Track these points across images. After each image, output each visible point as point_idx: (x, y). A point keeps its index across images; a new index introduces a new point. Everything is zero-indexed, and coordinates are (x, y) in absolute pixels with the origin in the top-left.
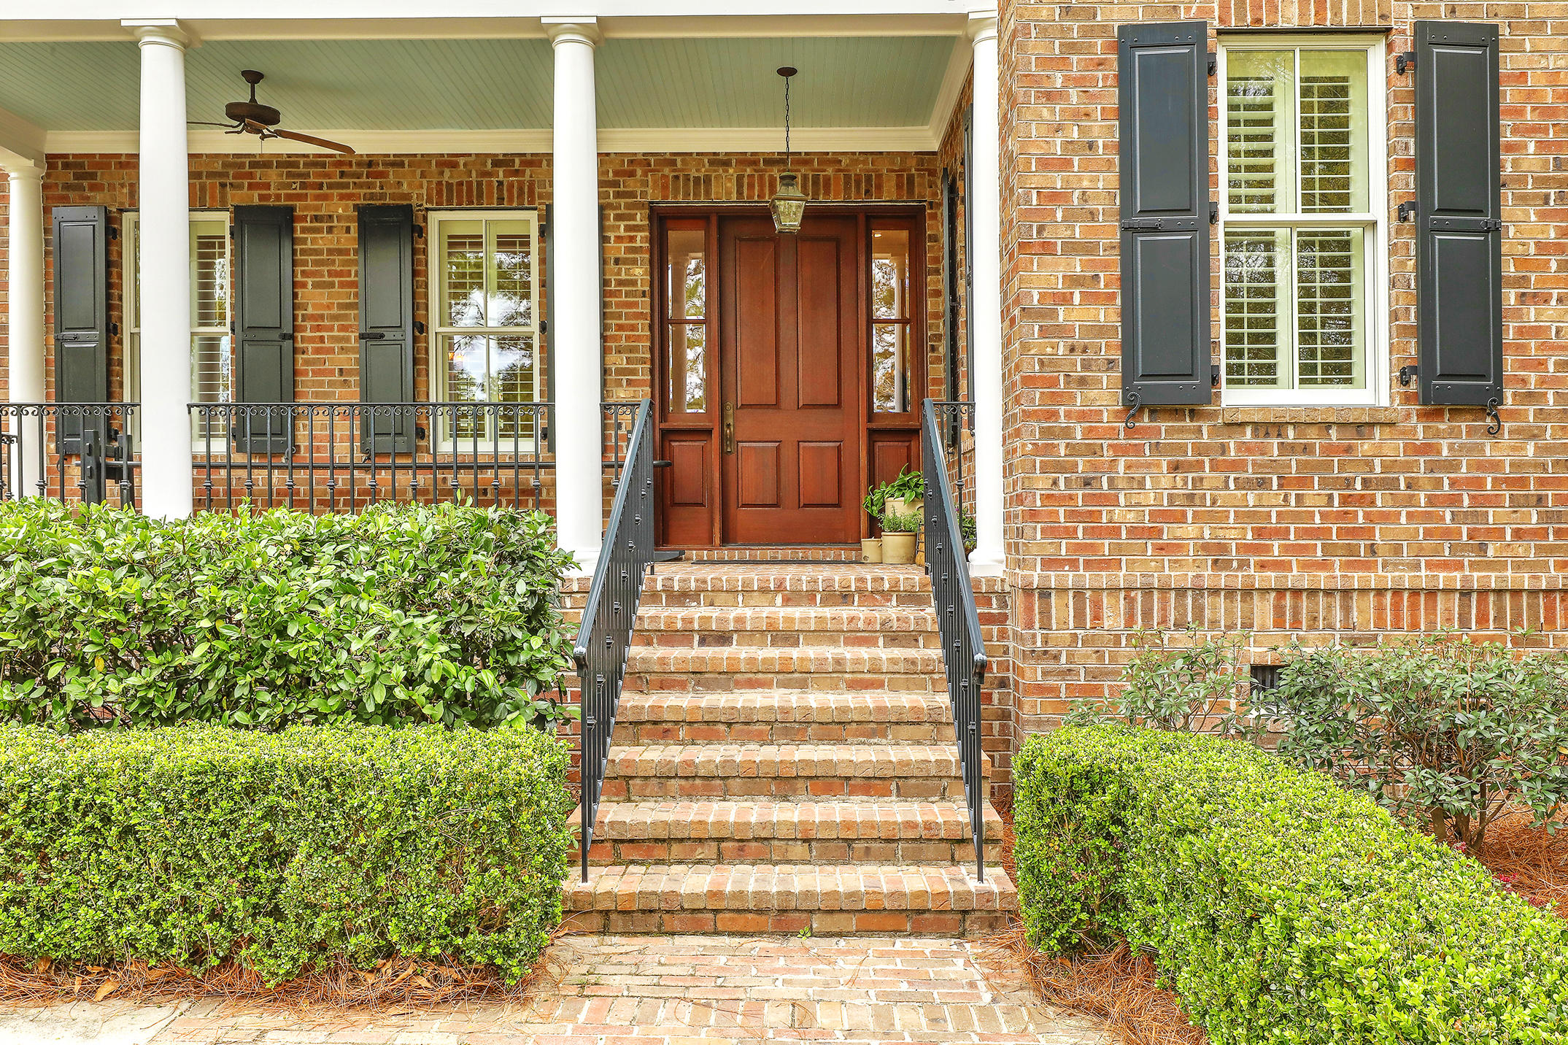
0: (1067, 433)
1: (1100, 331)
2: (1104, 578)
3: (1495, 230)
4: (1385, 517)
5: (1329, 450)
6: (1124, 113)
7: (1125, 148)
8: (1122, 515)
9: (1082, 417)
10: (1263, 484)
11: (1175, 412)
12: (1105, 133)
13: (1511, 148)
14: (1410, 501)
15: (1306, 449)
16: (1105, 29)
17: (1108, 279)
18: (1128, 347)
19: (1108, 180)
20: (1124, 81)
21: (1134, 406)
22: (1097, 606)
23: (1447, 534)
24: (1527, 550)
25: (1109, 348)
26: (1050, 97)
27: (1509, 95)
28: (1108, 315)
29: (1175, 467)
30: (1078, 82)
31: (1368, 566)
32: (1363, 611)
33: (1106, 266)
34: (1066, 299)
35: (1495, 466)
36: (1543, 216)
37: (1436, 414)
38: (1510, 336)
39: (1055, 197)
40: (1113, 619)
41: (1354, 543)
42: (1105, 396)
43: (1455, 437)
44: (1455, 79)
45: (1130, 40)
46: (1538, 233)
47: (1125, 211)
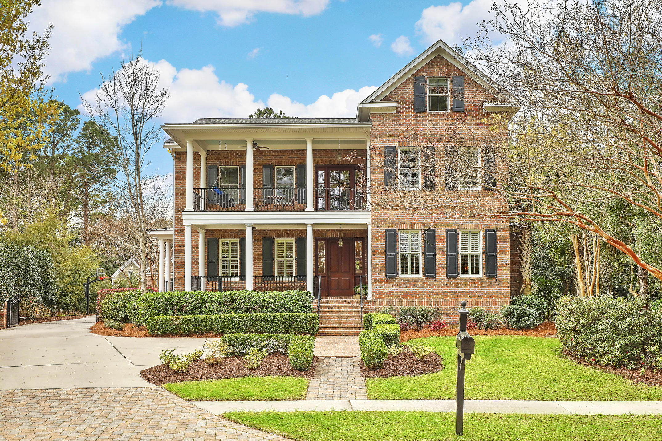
0: (378, 281)
1: (383, 268)
2: (383, 300)
3: (435, 255)
4: (421, 292)
5: (413, 283)
6: (386, 240)
7: (386, 244)
8: (386, 292)
9: (380, 279)
10: (404, 287)
11: (393, 278)
12: (383, 242)
13: (437, 244)
14: (424, 290)
15: (410, 283)
16: (383, 229)
17: (384, 261)
18: (386, 270)
19: (384, 249)
20: (386, 236)
21: (387, 278)
22: (382, 303)
23: (429, 294)
24: (439, 296)
25: (384, 270)
26: (376, 238)
27: (437, 238)
28: (384, 266)
29: (393, 285)
30: (380, 236)
31: (418, 298)
32: (418, 304)
33: (384, 259)
34: (378, 264)
35: (435, 285)
36: (442, 253)
37: (427, 278)
38: (437, 269)
39: (377, 251)
40: (384, 304)
41: (416, 295)
42: (383, 276)
43: (430, 281)
44: (430, 236)
45: (387, 231)
46: (441, 255)
47: (386, 253)
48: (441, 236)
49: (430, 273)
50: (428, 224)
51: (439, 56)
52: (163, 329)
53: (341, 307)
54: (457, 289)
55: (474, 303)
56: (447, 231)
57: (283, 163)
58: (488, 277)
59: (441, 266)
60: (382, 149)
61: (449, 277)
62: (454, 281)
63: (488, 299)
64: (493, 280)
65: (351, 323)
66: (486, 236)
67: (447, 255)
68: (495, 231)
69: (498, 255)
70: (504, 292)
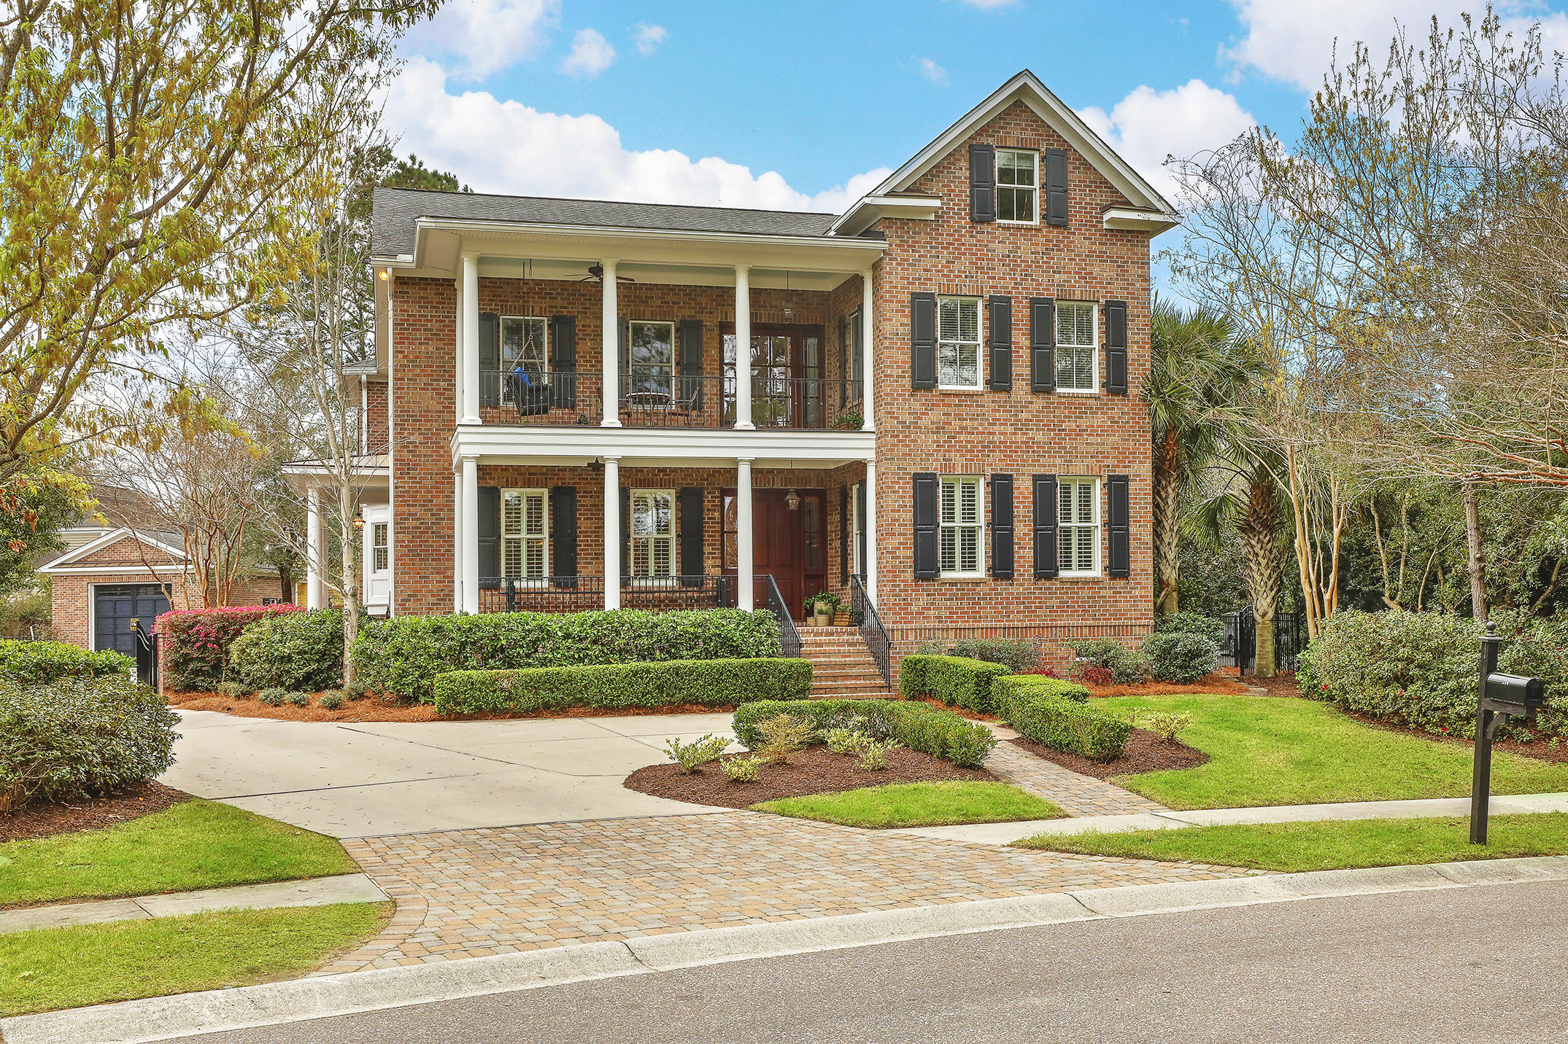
0: (899, 586)
1: (908, 558)
2: (909, 626)
3: (1012, 530)
4: (983, 608)
5: (968, 590)
6: (914, 497)
7: (915, 506)
8: (914, 608)
9: (903, 581)
10: (952, 599)
11: (928, 580)
12: (909, 502)
13: (1016, 507)
14: (990, 603)
15: (963, 590)
16: (909, 473)
17: (910, 542)
18: (915, 562)
19: (910, 515)
20: (914, 488)
21: (917, 578)
22: (907, 634)
23: (999, 612)
24: (1021, 616)
25: (910, 562)
26: (894, 492)
27: (1016, 493)
28: (910, 553)
29: (928, 595)
30: (902, 488)
31: (980, 622)
32: (978, 634)
33: (910, 539)
34: (899, 548)
35: (1012, 594)
36: (1024, 526)
37: (997, 580)
38: (1016, 559)
39: (896, 520)
40: (911, 638)
41: (976, 616)
42: (909, 575)
43: (1002, 586)
44: (1002, 489)
45: (916, 477)
46: (1023, 530)
47: (915, 524)
48: (1023, 488)
49: (1002, 566)
50: (996, 464)
51: (1018, 104)
52: (477, 701)
53: (820, 645)
54: (1055, 602)
55: (1086, 631)
56: (1036, 478)
57: (648, 314)
58: (1113, 576)
59: (1024, 554)
60: (906, 297)
61: (1038, 577)
62: (1048, 584)
63: (1113, 622)
64: (1122, 582)
65: (857, 677)
66: (1110, 489)
67: (1035, 531)
68: (1125, 479)
69: (1132, 530)
70: (1142, 606)
